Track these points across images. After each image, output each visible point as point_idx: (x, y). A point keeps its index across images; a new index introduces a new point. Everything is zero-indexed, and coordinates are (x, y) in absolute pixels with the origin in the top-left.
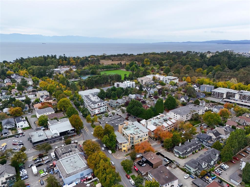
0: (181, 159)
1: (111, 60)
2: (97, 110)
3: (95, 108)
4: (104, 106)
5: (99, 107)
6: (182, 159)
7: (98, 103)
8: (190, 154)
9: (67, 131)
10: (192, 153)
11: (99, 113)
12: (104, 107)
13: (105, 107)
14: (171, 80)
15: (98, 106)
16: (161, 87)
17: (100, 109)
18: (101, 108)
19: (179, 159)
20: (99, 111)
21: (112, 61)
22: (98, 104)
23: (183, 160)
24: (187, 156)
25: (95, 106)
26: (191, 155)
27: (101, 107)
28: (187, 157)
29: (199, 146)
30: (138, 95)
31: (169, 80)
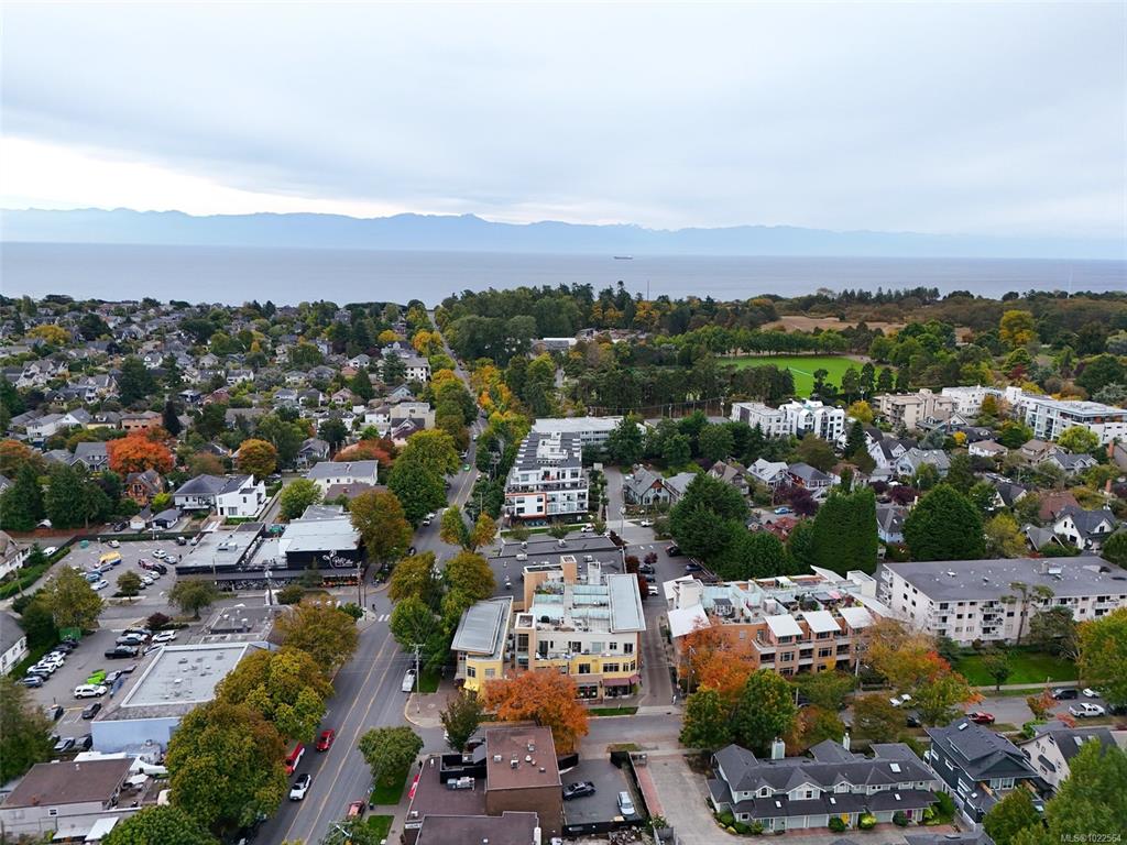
0: (725, 834)
1: (837, 317)
2: (535, 497)
3: (525, 489)
4: (574, 485)
5: (546, 487)
6: (731, 833)
7: (544, 469)
8: (805, 822)
9: (319, 554)
10: (825, 820)
11: (542, 513)
12: (575, 492)
13: (581, 491)
14: (1079, 419)
15: (543, 482)
16: (992, 454)
17: (554, 500)
18: (559, 494)
19: (713, 823)
20: (542, 504)
21: (838, 319)
22: (547, 475)
23: (733, 838)
24: (774, 825)
25: (525, 478)
26: (813, 829)
27: (558, 487)
28: (779, 833)
29: (902, 793)
30: (806, 471)
31: (1068, 421)
